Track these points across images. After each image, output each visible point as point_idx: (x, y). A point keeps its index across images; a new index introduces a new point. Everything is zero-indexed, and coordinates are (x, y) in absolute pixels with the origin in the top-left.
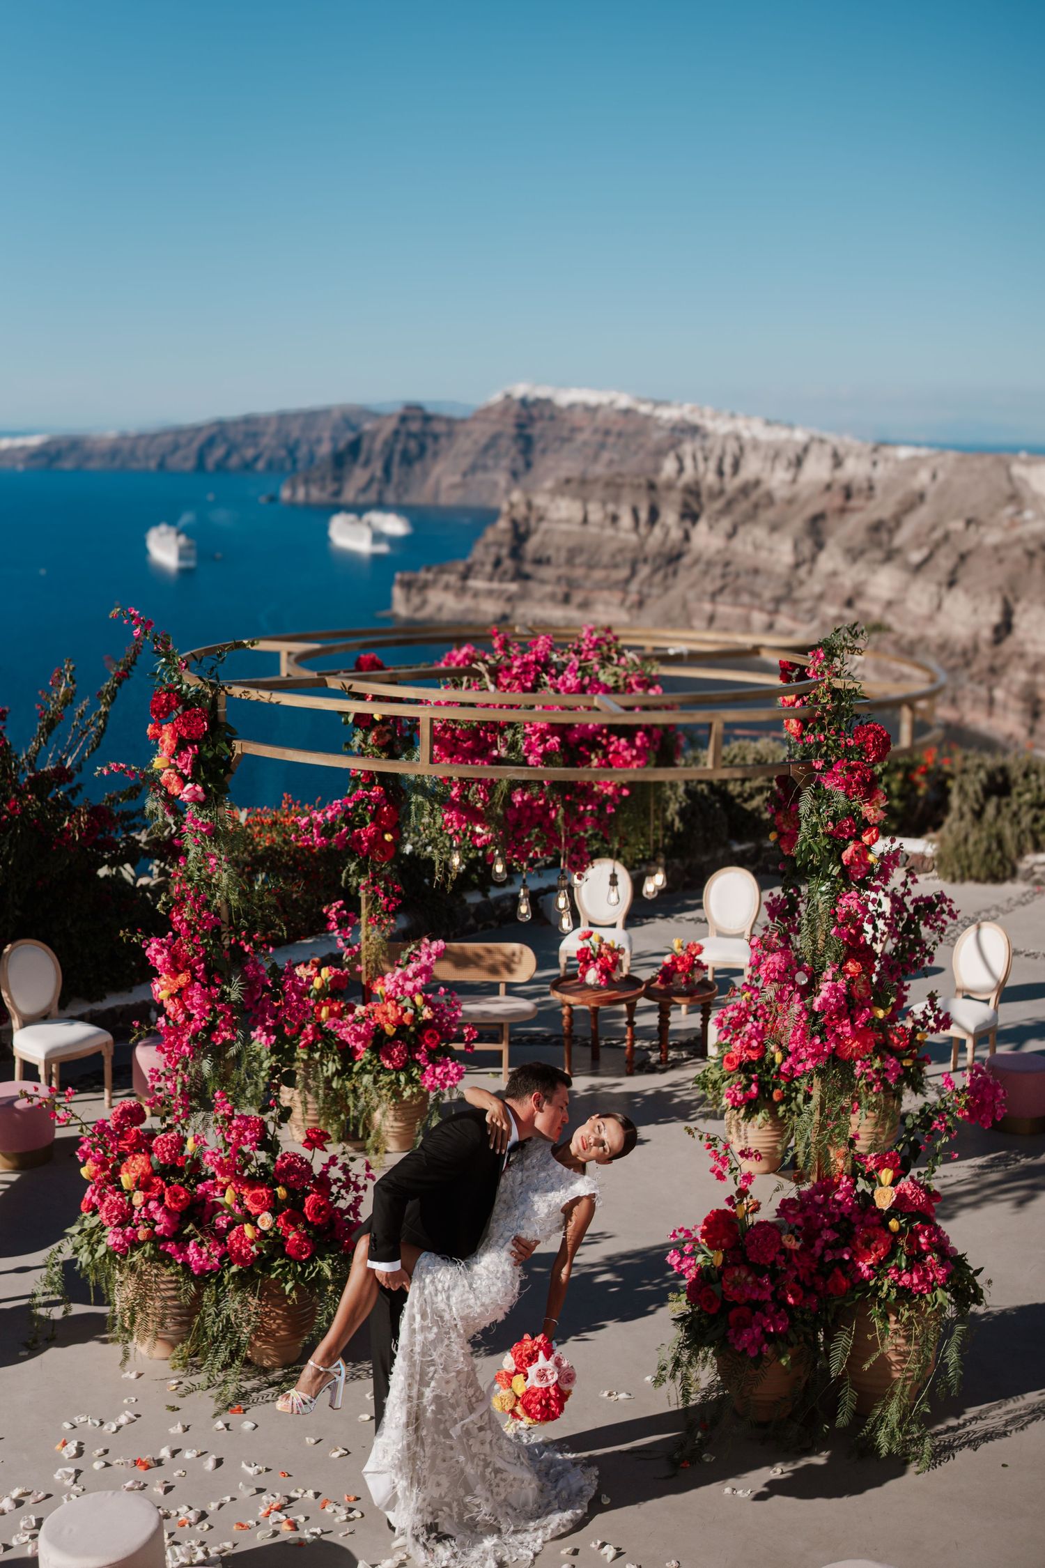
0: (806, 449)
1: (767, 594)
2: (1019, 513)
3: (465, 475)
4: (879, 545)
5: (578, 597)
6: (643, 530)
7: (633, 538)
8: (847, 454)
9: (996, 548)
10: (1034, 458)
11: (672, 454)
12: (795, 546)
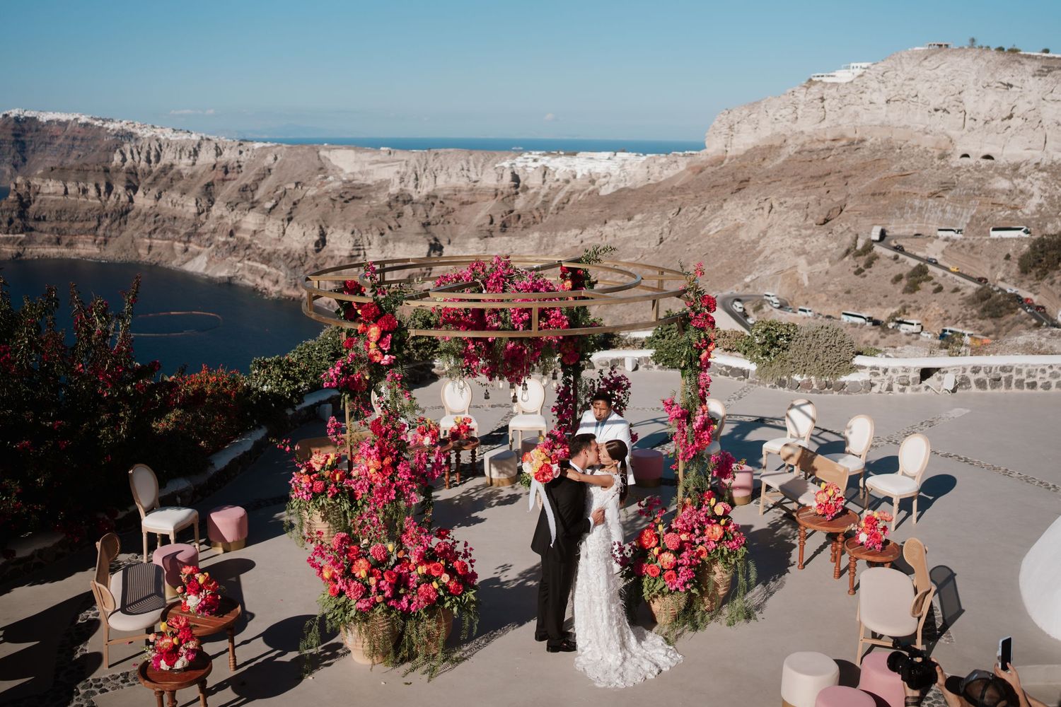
0: (199, 145)
1: (183, 232)
2: (325, 178)
4: (247, 200)
5: (66, 240)
6: (103, 197)
7: (97, 203)
8: (224, 148)
9: (314, 198)
10: (331, 146)
11: (118, 151)
12: (197, 203)
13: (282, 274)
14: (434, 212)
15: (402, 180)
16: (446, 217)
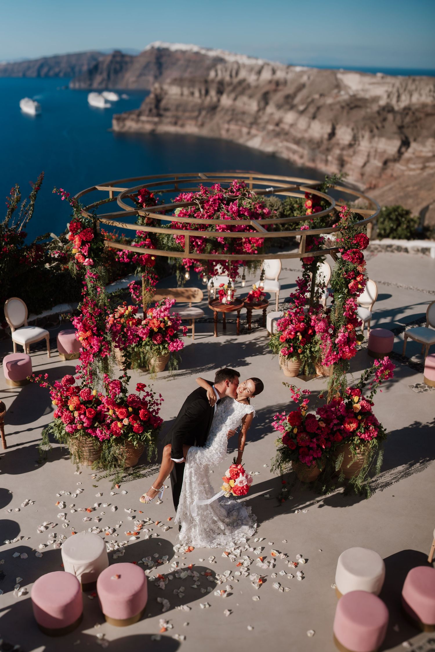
0: (262, 67)
1: (248, 121)
2: (339, 92)
3: (138, 77)
4: (288, 103)
5: (180, 123)
6: (203, 97)
7: (199, 101)
9: (330, 105)
10: (345, 72)
11: (213, 69)
12: (258, 104)
13: (306, 152)
14: (408, 119)
15: (389, 96)
16: (415, 123)
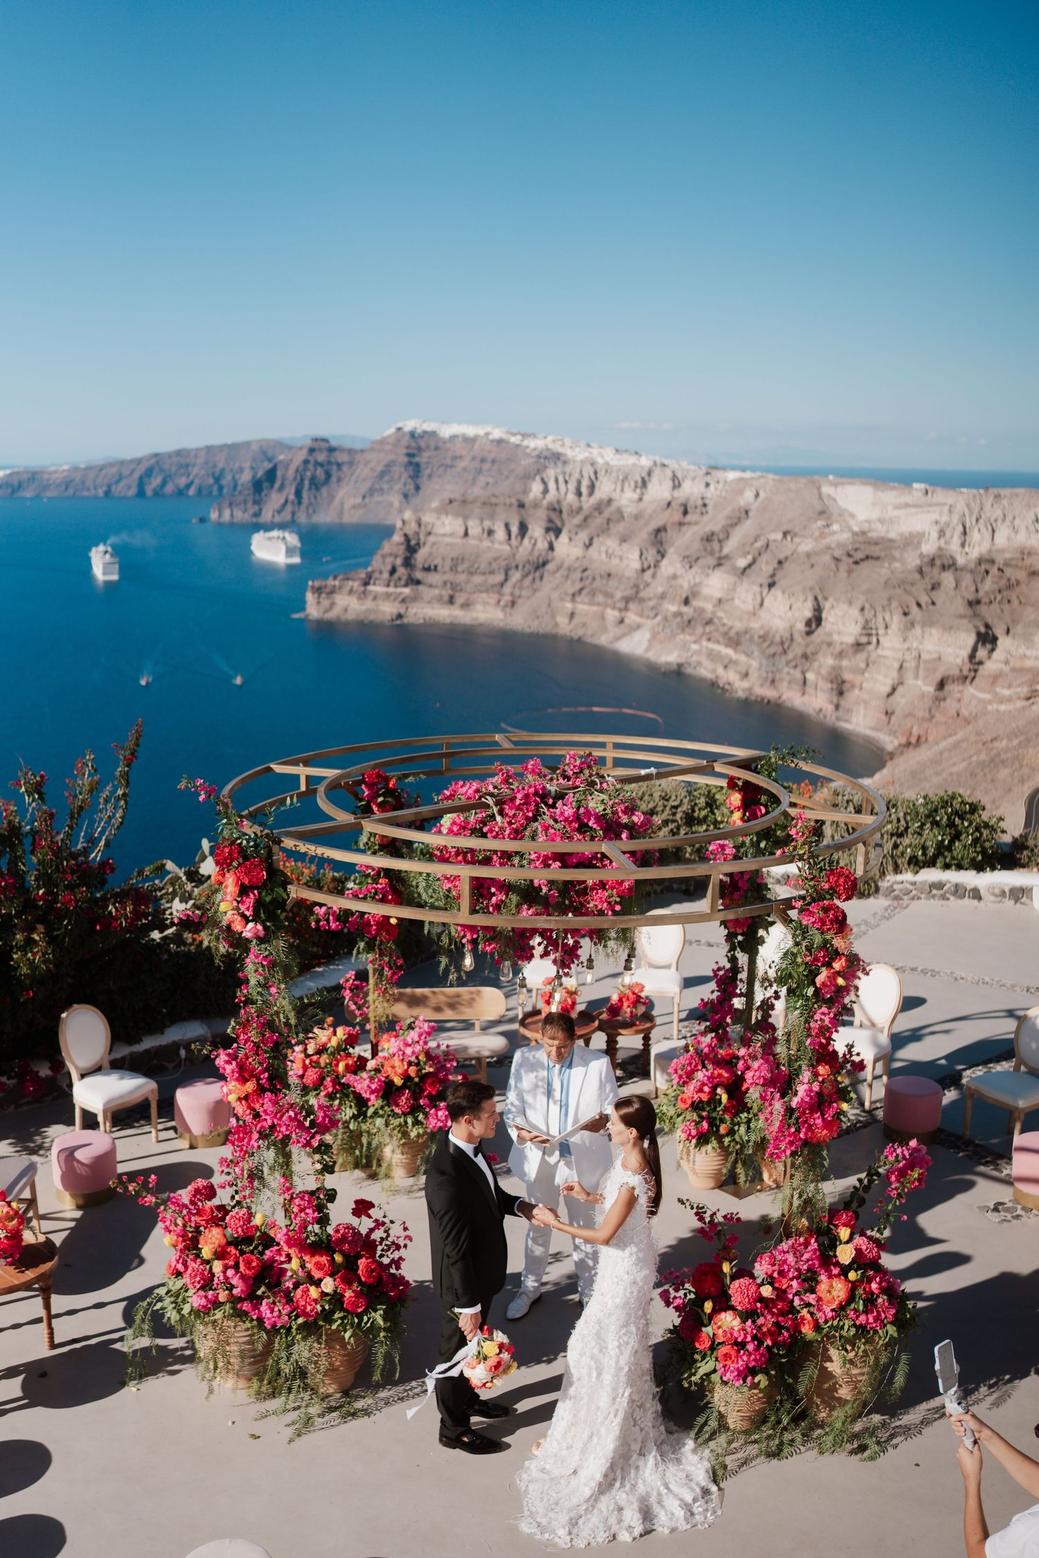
0: (649, 473)
1: (618, 595)
2: (828, 525)
3: (364, 497)
4: (712, 553)
5: (460, 598)
6: (514, 542)
7: (506, 549)
8: (685, 477)
9: (808, 555)
10: (840, 480)
11: (538, 478)
12: (641, 555)
13: (755, 664)
14: (988, 585)
15: (942, 533)
16: (1005, 593)
